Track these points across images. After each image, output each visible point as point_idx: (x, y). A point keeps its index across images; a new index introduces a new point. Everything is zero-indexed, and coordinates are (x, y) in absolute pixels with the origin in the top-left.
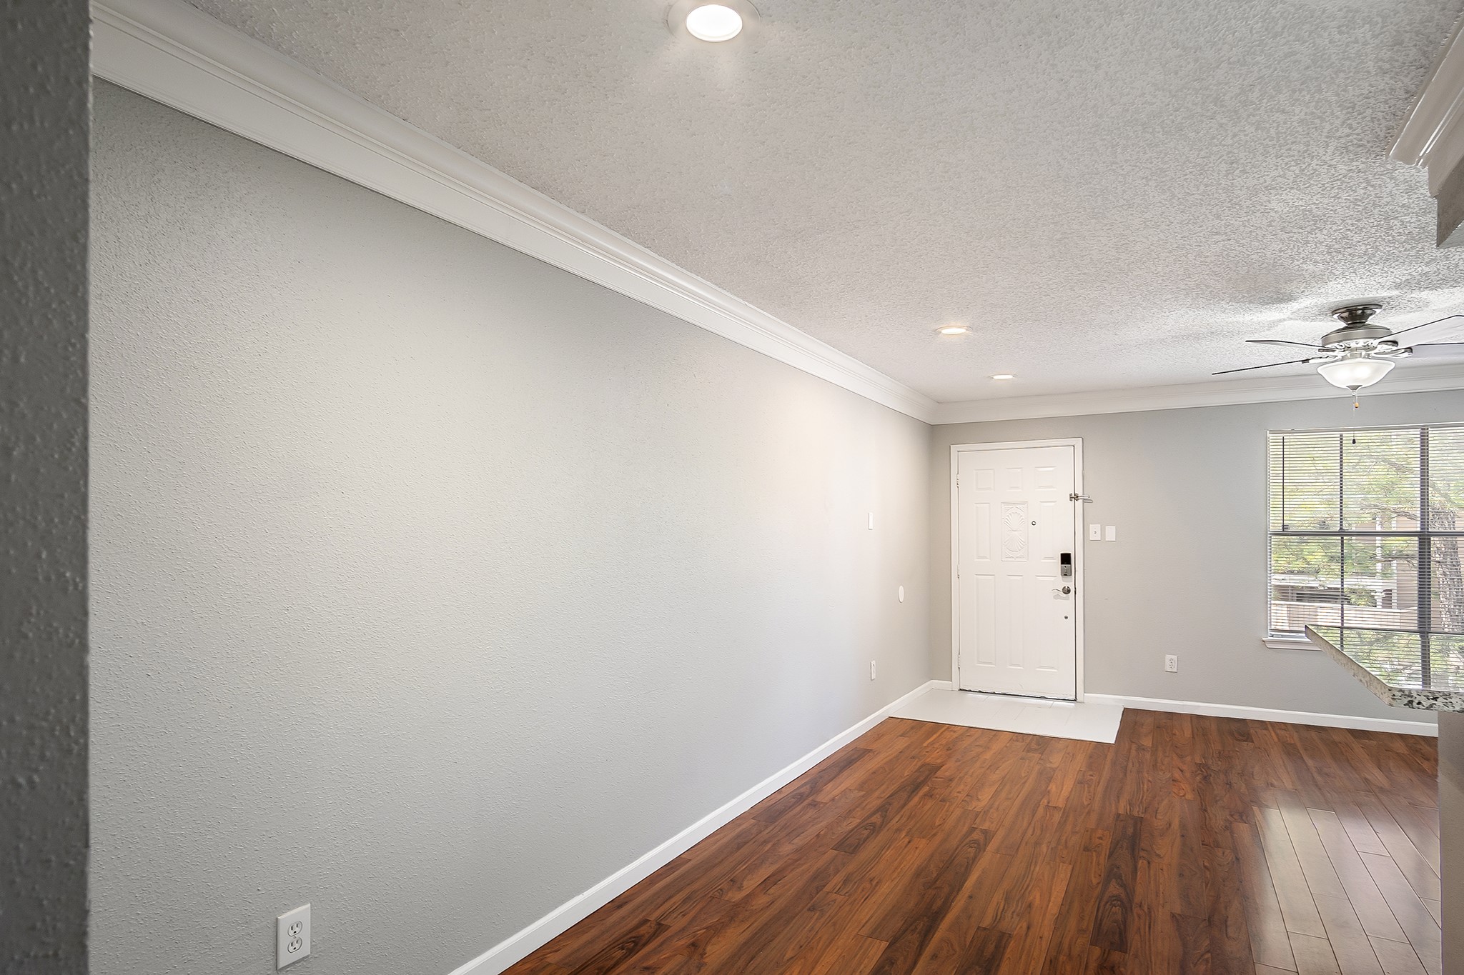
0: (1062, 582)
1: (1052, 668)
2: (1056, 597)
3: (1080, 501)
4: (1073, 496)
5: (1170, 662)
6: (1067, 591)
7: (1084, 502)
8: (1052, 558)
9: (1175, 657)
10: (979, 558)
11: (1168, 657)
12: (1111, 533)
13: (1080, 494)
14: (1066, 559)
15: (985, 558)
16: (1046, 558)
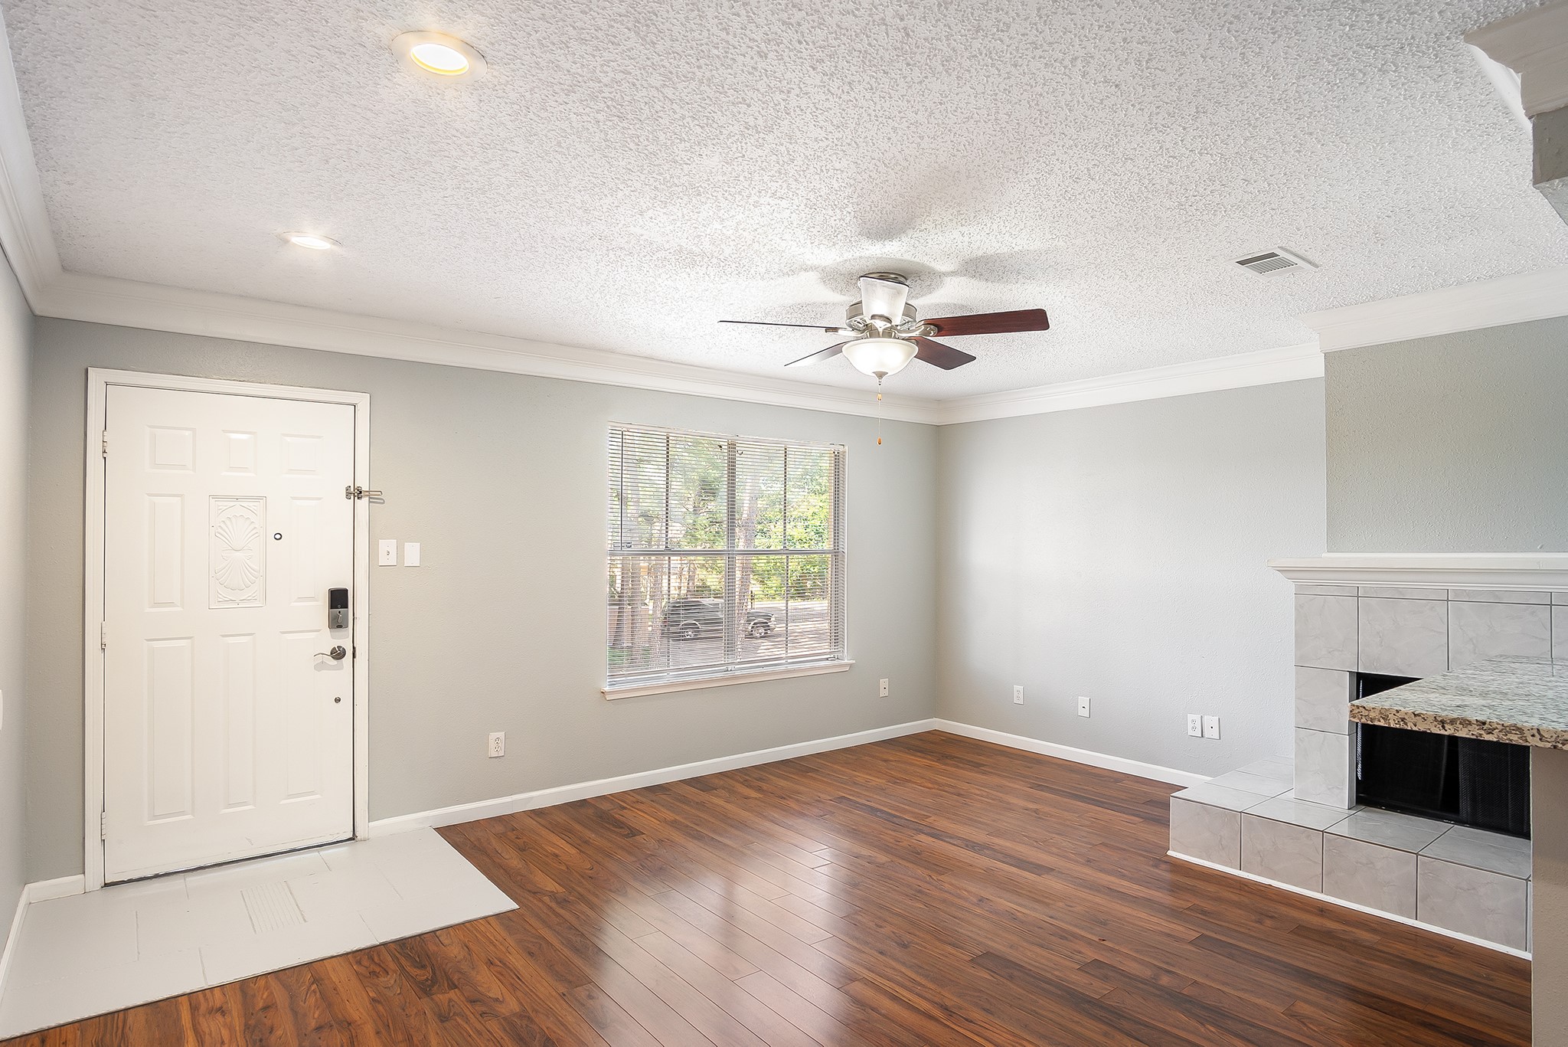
0: (330, 640)
1: (312, 793)
2: (320, 667)
3: (365, 500)
4: (352, 490)
5: (495, 741)
6: (338, 654)
7: (370, 502)
8: (312, 599)
9: (501, 735)
10: (157, 604)
11: (493, 736)
12: (413, 554)
13: (365, 488)
14: (339, 599)
15: (172, 604)
16: (300, 599)
